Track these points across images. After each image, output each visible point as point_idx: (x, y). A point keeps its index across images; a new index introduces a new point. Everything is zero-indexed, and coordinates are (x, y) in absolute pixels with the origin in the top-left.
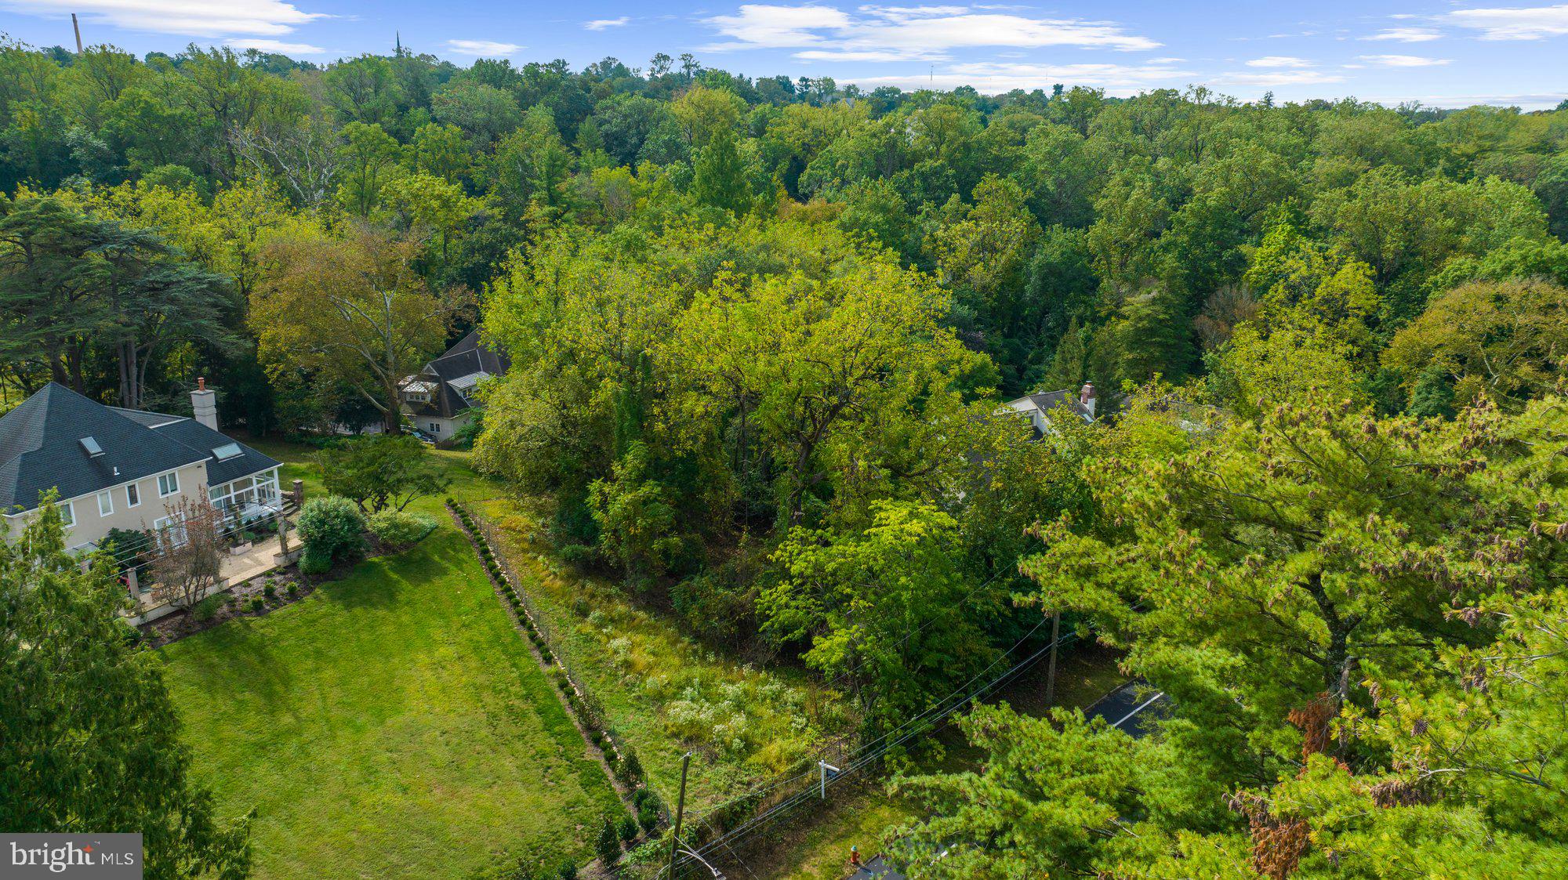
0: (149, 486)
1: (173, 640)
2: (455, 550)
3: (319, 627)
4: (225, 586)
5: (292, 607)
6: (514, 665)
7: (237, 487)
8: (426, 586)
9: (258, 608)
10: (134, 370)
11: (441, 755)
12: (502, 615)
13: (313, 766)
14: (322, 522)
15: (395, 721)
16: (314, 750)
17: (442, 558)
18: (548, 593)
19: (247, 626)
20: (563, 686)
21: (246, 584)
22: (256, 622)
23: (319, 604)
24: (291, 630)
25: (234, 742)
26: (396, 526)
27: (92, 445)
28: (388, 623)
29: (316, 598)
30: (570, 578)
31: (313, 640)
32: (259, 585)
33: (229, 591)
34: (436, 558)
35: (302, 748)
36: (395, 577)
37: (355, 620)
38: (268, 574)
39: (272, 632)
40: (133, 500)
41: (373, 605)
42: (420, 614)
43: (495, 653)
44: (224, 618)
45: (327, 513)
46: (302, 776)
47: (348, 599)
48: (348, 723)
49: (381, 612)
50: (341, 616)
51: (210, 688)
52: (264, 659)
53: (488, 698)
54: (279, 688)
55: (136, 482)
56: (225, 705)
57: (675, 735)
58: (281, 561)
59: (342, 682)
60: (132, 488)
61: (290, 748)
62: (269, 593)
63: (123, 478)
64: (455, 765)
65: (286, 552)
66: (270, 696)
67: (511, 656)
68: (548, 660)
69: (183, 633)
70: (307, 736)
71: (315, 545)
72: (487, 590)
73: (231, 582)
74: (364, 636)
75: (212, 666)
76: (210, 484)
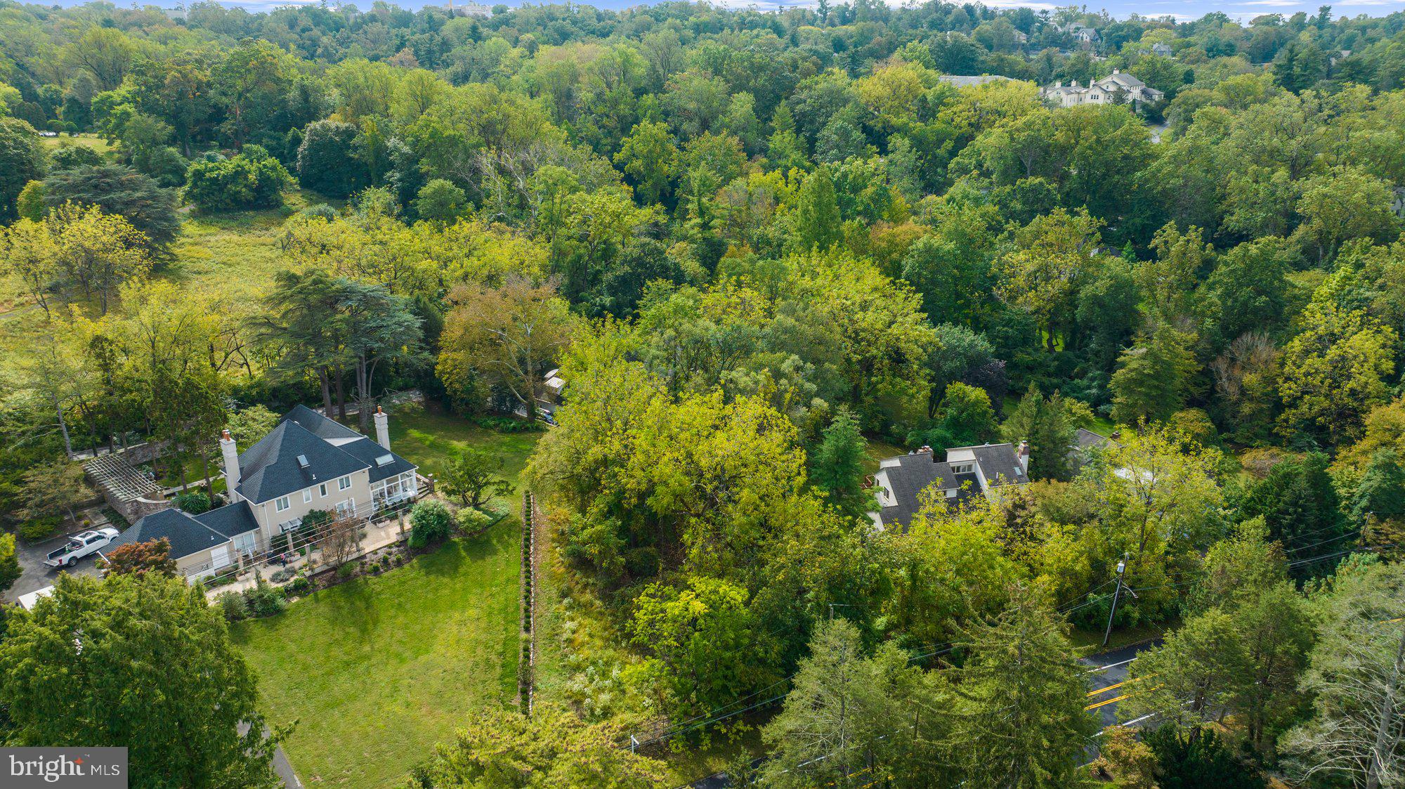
0: (333, 485)
1: (325, 587)
2: (509, 536)
3: (406, 586)
4: (362, 553)
5: (396, 571)
6: (506, 629)
7: (388, 482)
8: (480, 562)
9: (376, 571)
10: (364, 375)
11: (436, 684)
12: (516, 591)
13: (369, 681)
14: (423, 517)
15: (423, 659)
16: (373, 670)
17: (498, 542)
18: (552, 577)
19: (366, 583)
20: (526, 650)
21: (375, 552)
22: (372, 579)
23: (412, 571)
24: (390, 587)
25: (335, 659)
26: (470, 521)
27: (303, 460)
28: (446, 586)
29: (412, 566)
30: (571, 567)
31: (400, 595)
32: (381, 554)
33: (364, 557)
34: (495, 542)
35: (368, 670)
36: (463, 553)
37: (429, 583)
38: (389, 546)
39: (378, 588)
40: (324, 493)
41: (443, 575)
42: (469, 583)
43: (499, 619)
44: (356, 576)
45: (427, 512)
46: (360, 686)
47: (429, 568)
48: (398, 655)
49: (446, 580)
50: (423, 580)
51: (333, 622)
52: (369, 606)
53: (480, 650)
54: (370, 627)
55: (325, 483)
56: (338, 634)
57: (569, 697)
58: (401, 538)
59: (405, 627)
60: (323, 487)
61: (361, 668)
62: (385, 561)
63: (318, 481)
64: (440, 694)
65: (403, 532)
66: (364, 631)
67: (508, 622)
68: (527, 630)
69: (331, 584)
70: (374, 661)
71: (418, 532)
72: (517, 570)
73: (367, 550)
74: (430, 596)
75: (339, 608)
76: (371, 482)
